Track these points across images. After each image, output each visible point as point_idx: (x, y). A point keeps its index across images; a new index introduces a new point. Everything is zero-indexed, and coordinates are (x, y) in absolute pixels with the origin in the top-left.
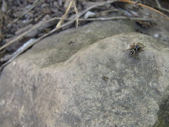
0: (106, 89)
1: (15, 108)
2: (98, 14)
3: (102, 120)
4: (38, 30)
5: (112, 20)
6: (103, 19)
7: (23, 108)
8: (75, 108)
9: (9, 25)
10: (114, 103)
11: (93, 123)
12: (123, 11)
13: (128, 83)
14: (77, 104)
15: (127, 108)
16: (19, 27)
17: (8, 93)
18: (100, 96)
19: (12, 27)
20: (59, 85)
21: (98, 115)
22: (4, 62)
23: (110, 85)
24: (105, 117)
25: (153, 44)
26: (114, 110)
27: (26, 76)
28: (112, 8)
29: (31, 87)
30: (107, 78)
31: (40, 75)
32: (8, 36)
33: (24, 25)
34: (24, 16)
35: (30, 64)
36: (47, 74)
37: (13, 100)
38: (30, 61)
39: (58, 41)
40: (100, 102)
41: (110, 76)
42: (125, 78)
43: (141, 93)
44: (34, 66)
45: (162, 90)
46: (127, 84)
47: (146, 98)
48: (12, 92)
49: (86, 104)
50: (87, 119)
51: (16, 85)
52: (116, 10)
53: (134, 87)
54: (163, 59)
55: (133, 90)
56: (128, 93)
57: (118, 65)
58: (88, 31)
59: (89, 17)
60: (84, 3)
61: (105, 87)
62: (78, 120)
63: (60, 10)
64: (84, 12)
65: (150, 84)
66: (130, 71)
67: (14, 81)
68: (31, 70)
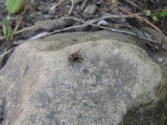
0: (84, 81)
1: (7, 84)
2: (111, 25)
3: (70, 106)
4: (54, 25)
5: (122, 33)
6: (113, 30)
7: (13, 84)
8: (51, 89)
9: (32, 15)
10: (86, 95)
11: (61, 106)
12: (137, 30)
13: (105, 81)
14: (54, 86)
15: (96, 103)
16: (40, 20)
17: (8, 70)
18: (75, 85)
19: (34, 18)
20: (45, 67)
21: (68, 101)
22: (16, 45)
23: (88, 79)
24: (73, 104)
25: (141, 55)
26: (84, 101)
27: (25, 56)
28: (127, 23)
29: (25, 67)
30: (88, 71)
31: (35, 57)
32: (28, 24)
33: (44, 19)
34: (47, 11)
35: (32, 48)
36: (40, 57)
37: (9, 76)
38: (33, 45)
39: (66, 37)
40: (74, 90)
41: (91, 70)
42: (103, 76)
43: (115, 94)
44: (34, 49)
45: (134, 96)
46: (103, 82)
47: (118, 99)
48: (10, 69)
49: (61, 88)
50: (58, 101)
51: (15, 64)
52: (130, 27)
53: (109, 86)
54: (145, 69)
55: (107, 88)
56: (102, 89)
57: (101, 63)
58: (95, 36)
59: (101, 25)
60: (102, 12)
61: (84, 79)
62: (50, 101)
63: (79, 14)
64: (99, 19)
65: (125, 88)
66: (110, 71)
67: (15, 60)
68: (30, 52)
